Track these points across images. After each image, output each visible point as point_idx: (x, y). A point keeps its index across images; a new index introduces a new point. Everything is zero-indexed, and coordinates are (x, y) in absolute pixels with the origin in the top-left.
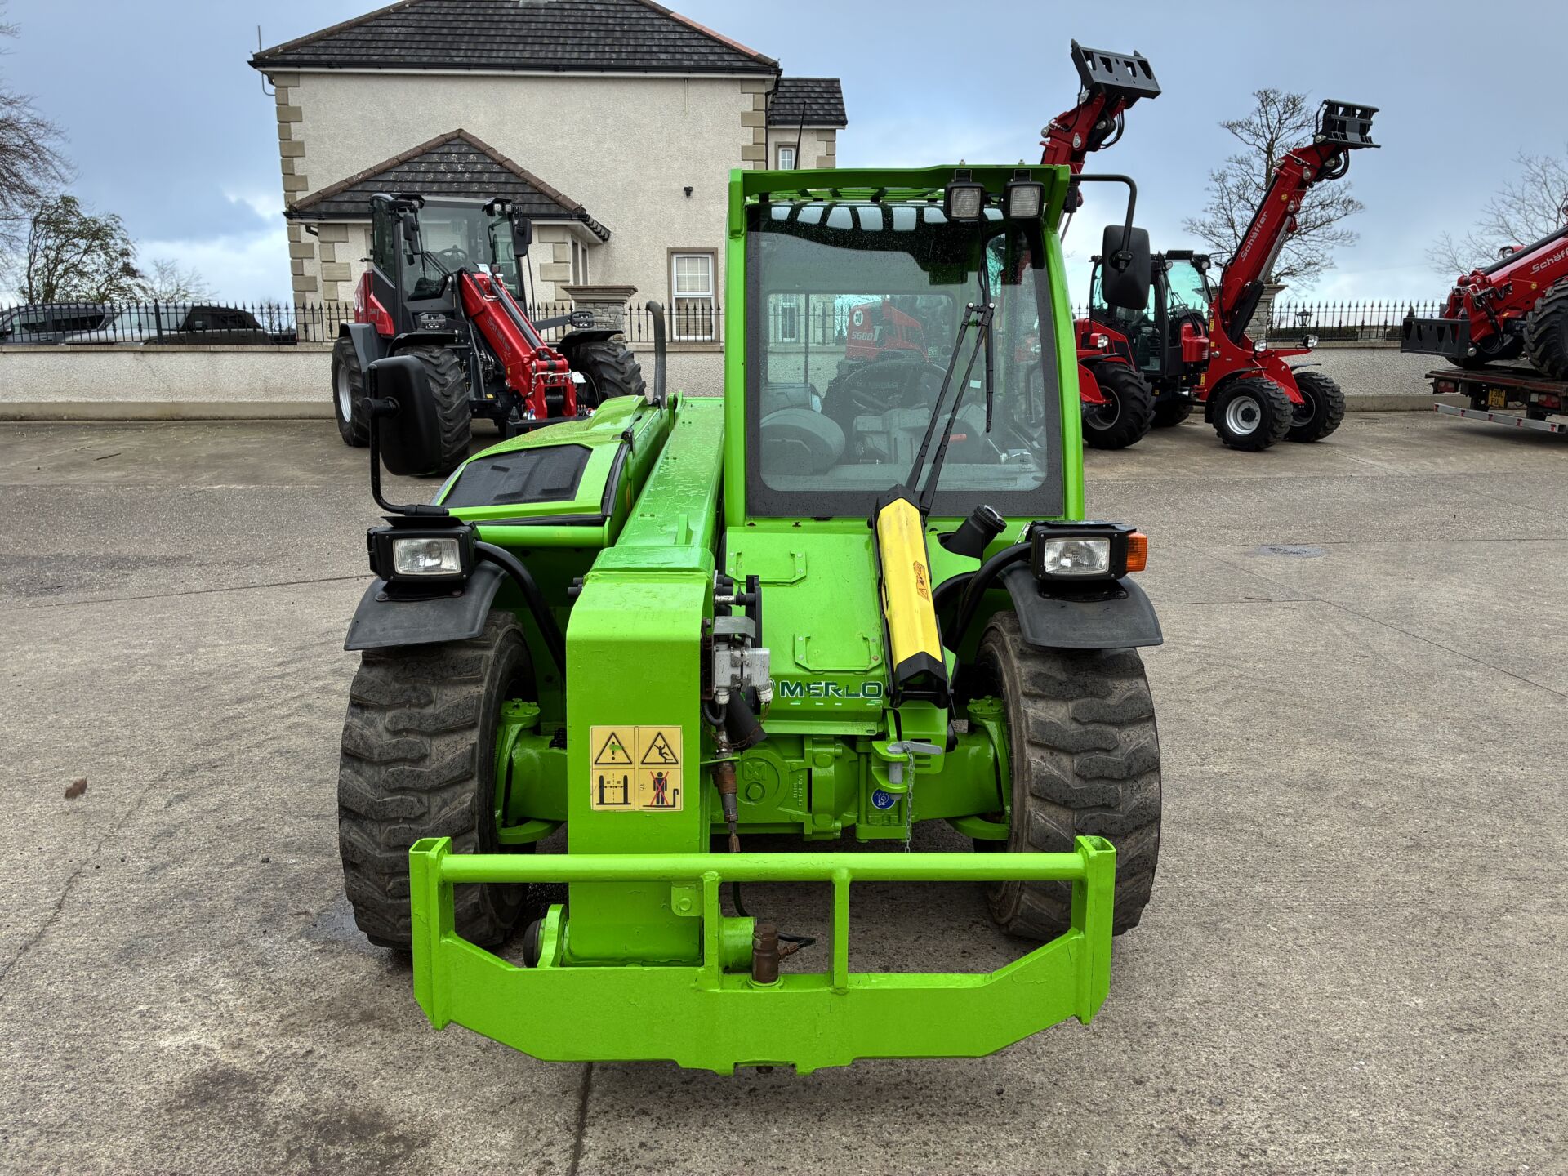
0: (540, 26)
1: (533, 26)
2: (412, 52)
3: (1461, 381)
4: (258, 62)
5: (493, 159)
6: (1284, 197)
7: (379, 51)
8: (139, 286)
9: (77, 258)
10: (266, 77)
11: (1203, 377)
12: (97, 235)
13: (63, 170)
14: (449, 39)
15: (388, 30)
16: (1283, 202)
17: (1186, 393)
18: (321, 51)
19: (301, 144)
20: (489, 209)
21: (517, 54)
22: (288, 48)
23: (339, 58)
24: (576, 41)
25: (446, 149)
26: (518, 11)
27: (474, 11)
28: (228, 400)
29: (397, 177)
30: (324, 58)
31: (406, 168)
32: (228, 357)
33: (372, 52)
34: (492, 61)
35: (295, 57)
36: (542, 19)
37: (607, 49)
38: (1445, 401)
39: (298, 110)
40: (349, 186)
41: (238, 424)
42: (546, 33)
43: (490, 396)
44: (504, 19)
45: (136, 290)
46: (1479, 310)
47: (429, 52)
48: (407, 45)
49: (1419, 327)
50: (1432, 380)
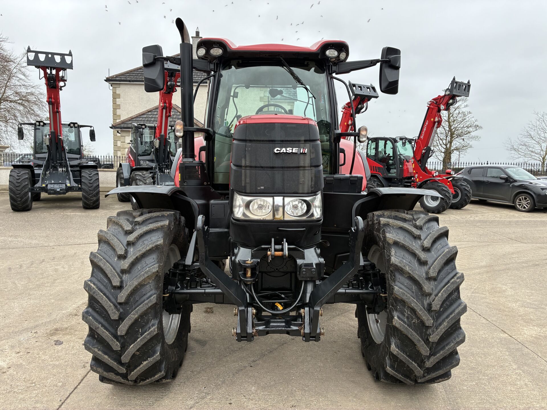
4: (108, 80)
5: (178, 111)
10: (110, 85)
19: (120, 105)
22: (117, 76)
23: (133, 79)
29: (147, 116)
30: (128, 79)
31: (150, 113)
35: (119, 79)
39: (119, 95)
40: (132, 119)
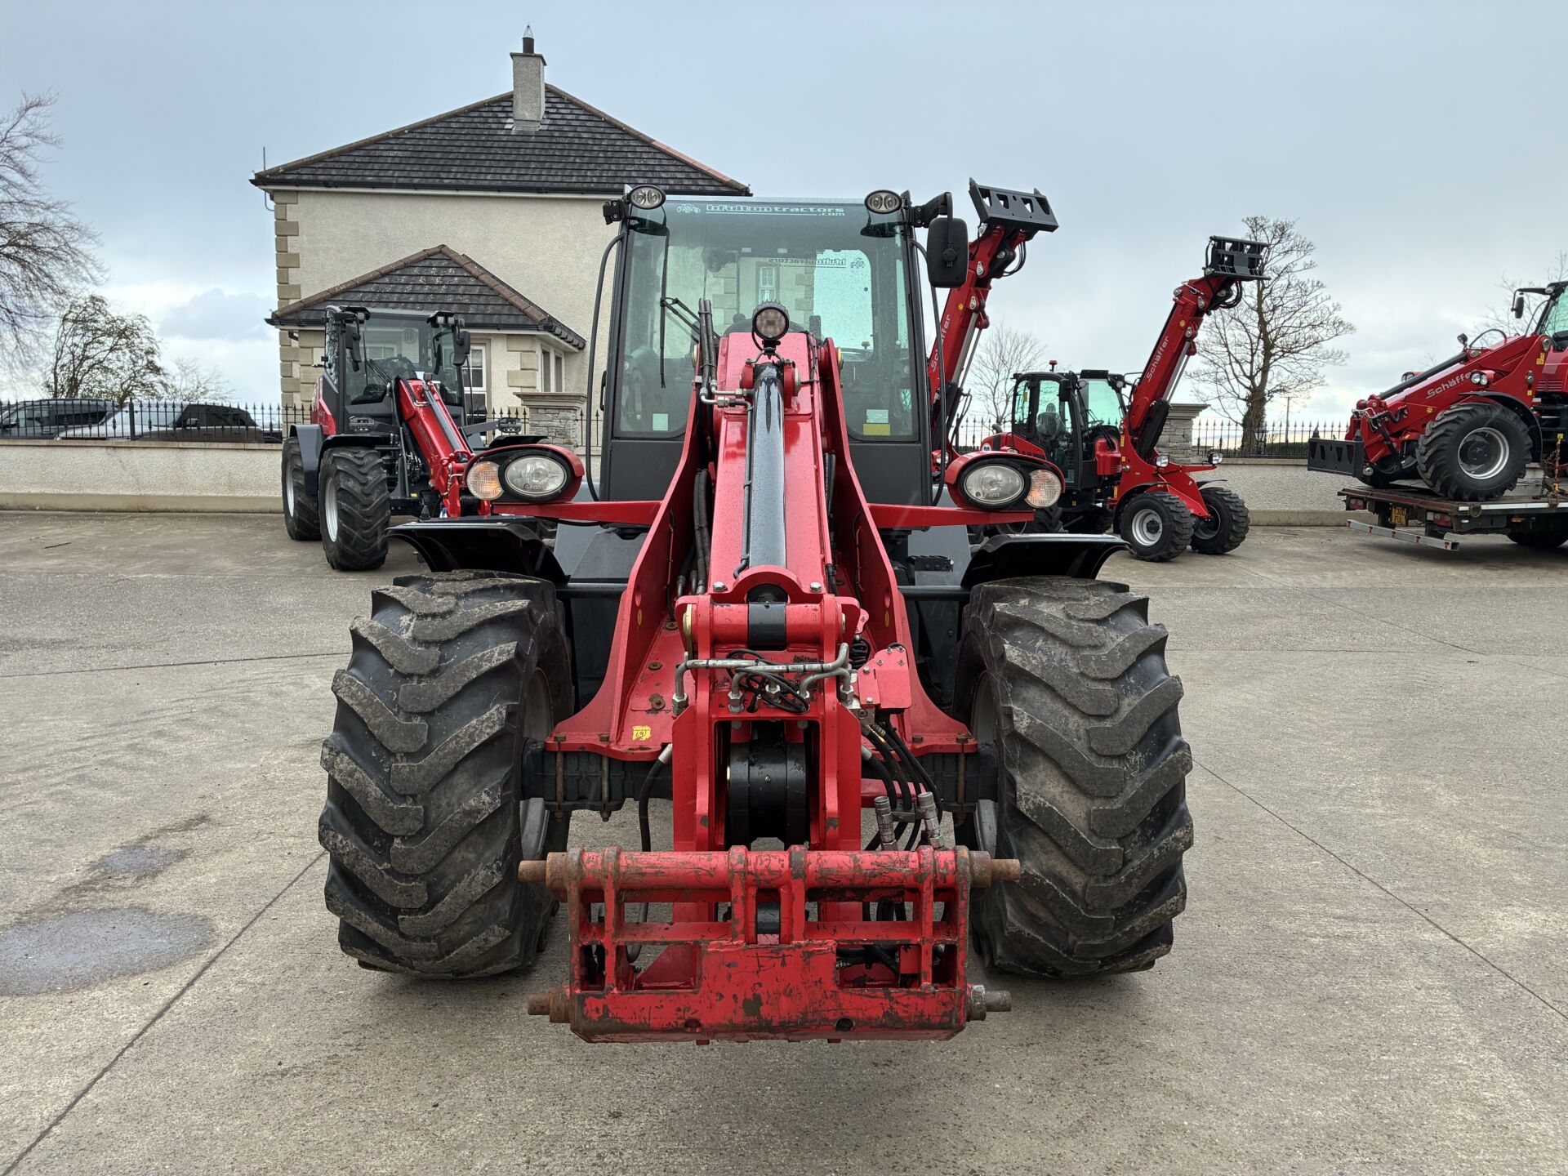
0: (528, 152)
1: (522, 152)
2: (405, 174)
3: (1369, 499)
4: (260, 180)
5: (470, 273)
6: (1182, 324)
7: (372, 173)
8: (162, 382)
9: (101, 356)
10: (268, 195)
11: (1116, 490)
12: (123, 333)
13: (95, 273)
14: (442, 162)
15: (385, 154)
16: (1181, 328)
17: (1100, 505)
18: (320, 172)
19: (296, 256)
20: (433, 321)
21: (504, 177)
22: (288, 169)
23: (336, 178)
24: (561, 166)
25: (427, 263)
26: (509, 138)
27: (468, 137)
28: (193, 494)
29: (378, 288)
30: (321, 178)
31: (387, 280)
32: (196, 453)
33: (367, 173)
34: (479, 183)
35: (295, 177)
36: (531, 145)
37: (589, 173)
38: (1357, 517)
39: (295, 225)
40: (332, 296)
41: (199, 517)
42: (534, 158)
43: (414, 495)
44: (496, 145)
45: (159, 388)
46: (1376, 432)
47: (421, 174)
48: (401, 167)
49: (1322, 448)
50: (1345, 498)
